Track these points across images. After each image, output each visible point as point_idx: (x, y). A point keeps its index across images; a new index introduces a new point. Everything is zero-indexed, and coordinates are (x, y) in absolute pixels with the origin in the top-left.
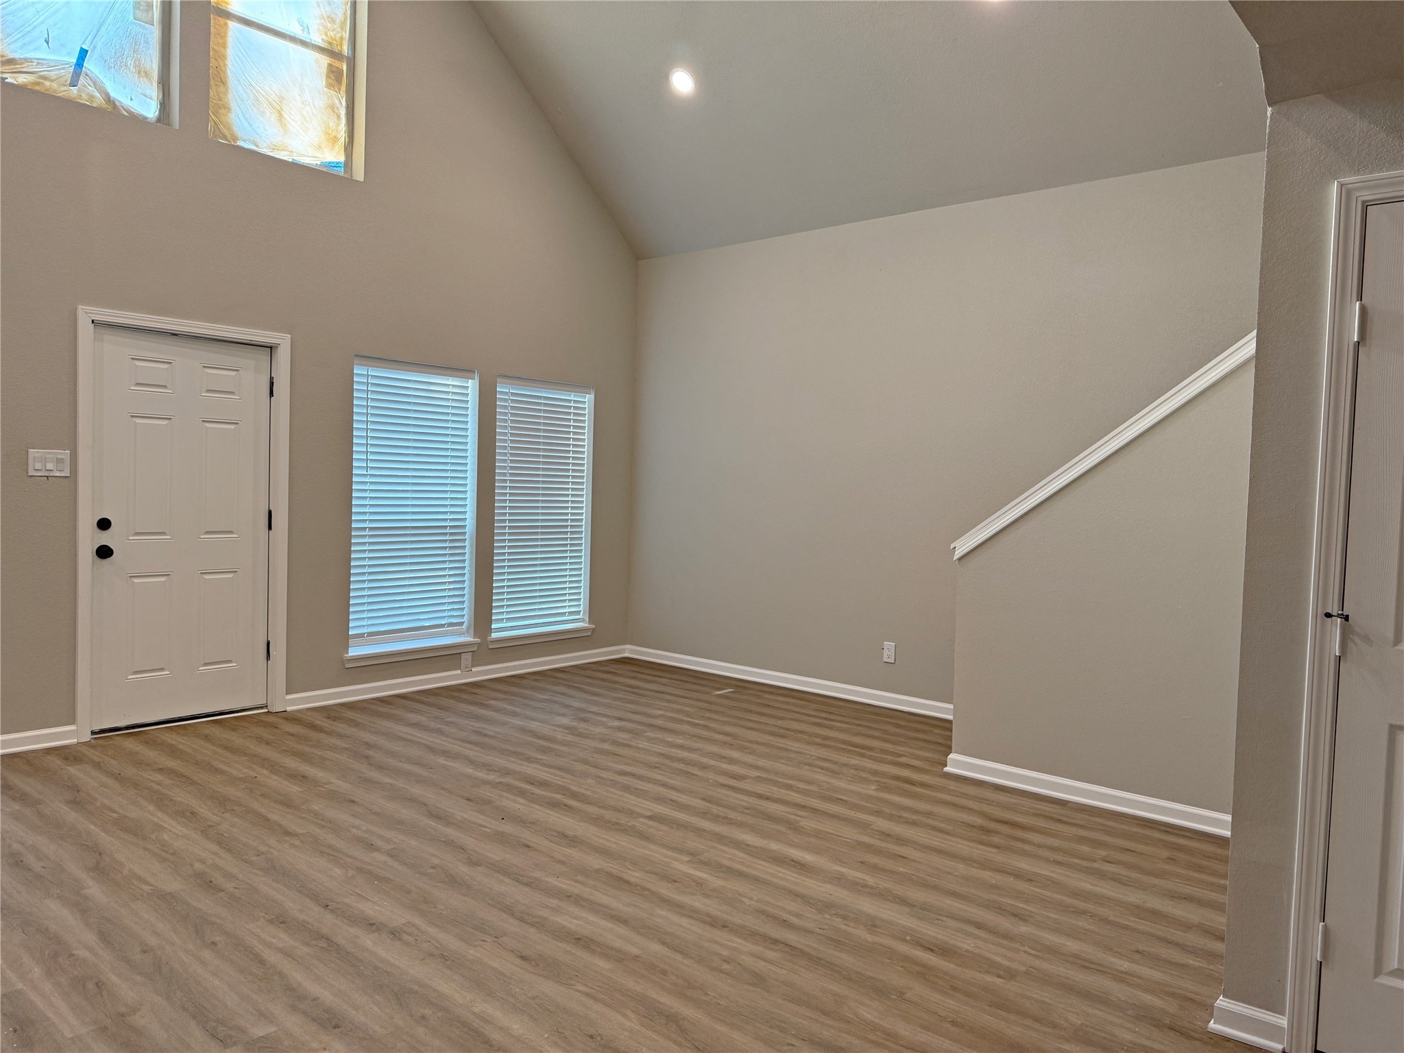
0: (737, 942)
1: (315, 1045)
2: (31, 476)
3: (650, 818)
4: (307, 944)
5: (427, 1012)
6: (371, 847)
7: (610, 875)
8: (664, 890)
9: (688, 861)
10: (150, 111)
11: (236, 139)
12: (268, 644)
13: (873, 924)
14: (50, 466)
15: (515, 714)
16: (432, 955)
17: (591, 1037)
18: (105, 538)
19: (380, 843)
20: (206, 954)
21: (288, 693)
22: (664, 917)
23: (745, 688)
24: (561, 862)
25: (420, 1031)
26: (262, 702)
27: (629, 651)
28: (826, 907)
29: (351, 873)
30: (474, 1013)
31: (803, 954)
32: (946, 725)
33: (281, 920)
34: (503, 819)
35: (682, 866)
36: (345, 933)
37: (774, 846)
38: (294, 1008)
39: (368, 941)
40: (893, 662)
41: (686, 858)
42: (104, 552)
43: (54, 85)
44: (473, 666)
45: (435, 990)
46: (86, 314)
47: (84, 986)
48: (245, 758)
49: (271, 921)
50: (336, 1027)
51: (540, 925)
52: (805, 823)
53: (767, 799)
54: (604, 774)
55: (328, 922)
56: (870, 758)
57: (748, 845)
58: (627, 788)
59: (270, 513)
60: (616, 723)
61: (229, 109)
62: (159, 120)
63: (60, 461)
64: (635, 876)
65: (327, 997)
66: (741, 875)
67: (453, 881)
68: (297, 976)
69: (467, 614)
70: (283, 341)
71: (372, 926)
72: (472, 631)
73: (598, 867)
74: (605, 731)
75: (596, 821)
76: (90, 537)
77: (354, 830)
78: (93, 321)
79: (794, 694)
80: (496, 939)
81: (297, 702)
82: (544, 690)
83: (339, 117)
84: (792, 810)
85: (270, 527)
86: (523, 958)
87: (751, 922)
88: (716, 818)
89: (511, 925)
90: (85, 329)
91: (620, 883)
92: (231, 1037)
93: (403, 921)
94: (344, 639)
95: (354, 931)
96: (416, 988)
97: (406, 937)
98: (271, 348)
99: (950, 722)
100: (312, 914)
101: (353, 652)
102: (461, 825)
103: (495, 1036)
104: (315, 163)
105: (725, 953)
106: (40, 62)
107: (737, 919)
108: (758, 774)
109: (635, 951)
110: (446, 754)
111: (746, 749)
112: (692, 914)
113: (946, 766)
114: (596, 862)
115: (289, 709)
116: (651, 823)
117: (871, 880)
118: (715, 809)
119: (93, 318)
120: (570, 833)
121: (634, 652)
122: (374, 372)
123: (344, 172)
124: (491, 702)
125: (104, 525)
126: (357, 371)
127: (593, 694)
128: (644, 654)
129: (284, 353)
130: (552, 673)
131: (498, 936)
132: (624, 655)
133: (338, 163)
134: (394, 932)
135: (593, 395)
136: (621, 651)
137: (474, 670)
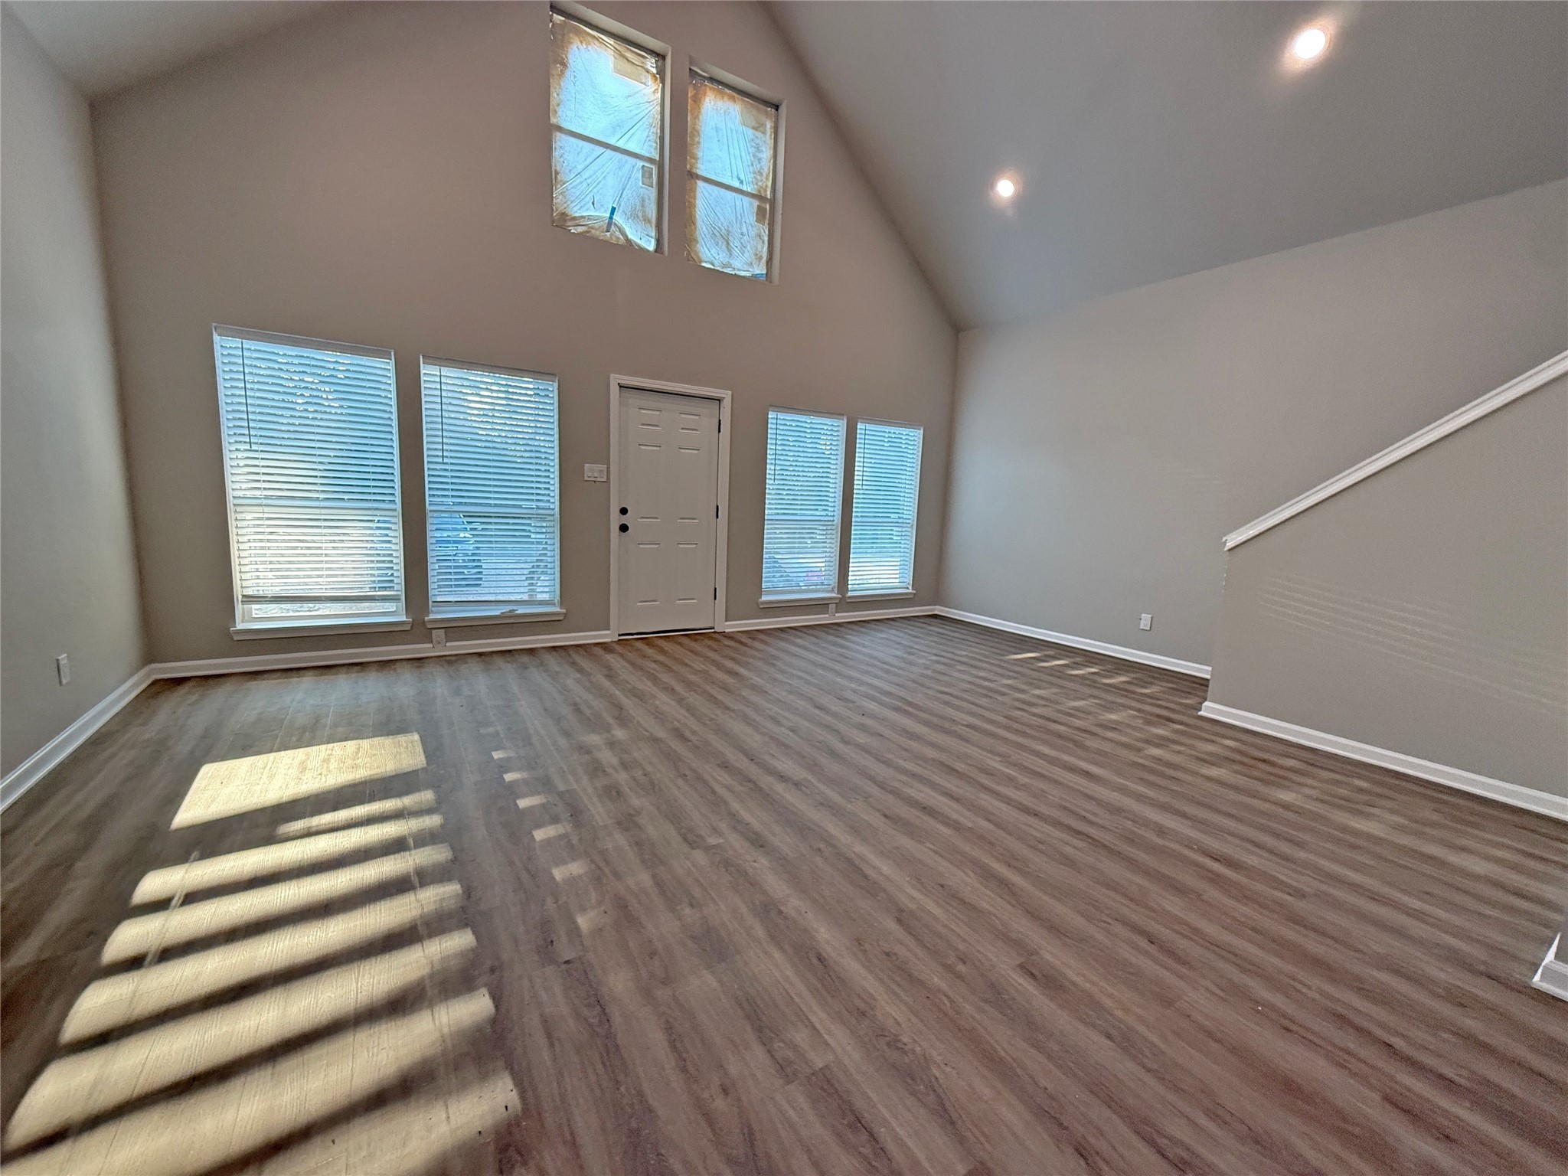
0: (1048, 828)
1: (748, 857)
2: (586, 480)
3: (967, 726)
4: (741, 784)
5: (822, 846)
6: (778, 723)
7: (942, 764)
8: (985, 780)
10: (651, 246)
11: (701, 262)
12: (715, 589)
13: (1161, 831)
14: (596, 475)
15: (864, 646)
16: (822, 804)
17: (942, 886)
18: (625, 520)
19: (785, 722)
20: (680, 782)
21: (726, 621)
22: (985, 800)
24: (906, 750)
25: (818, 860)
26: (712, 625)
27: (938, 610)
28: (1117, 810)
29: (767, 739)
30: (854, 853)
31: (1105, 846)
32: (1203, 683)
33: (725, 766)
34: (863, 714)
35: (995, 763)
36: (766, 781)
37: (1066, 758)
38: (735, 829)
39: (779, 788)
40: (1148, 629)
41: (1002, 759)
42: (624, 528)
43: (598, 232)
44: (836, 612)
45: (826, 831)
46: (615, 379)
47: (610, 792)
48: (704, 659)
49: (719, 765)
50: (762, 846)
51: (895, 793)
52: (1088, 743)
53: (1055, 722)
54: (930, 692)
55: (753, 771)
56: (1133, 699)
57: (1045, 755)
58: (946, 703)
59: (717, 507)
60: (934, 658)
61: (697, 242)
62: (656, 251)
63: (601, 471)
64: (960, 766)
65: (756, 824)
66: (1042, 776)
67: (833, 753)
68: (736, 806)
69: (833, 580)
70: (726, 395)
71: (782, 778)
72: (836, 590)
73: (932, 756)
74: (928, 663)
75: (927, 723)
76: (616, 520)
77: (768, 711)
78: (618, 383)
80: (865, 799)
81: (732, 627)
82: (881, 631)
83: (763, 242)
84: (1078, 732)
85: (717, 517)
86: (885, 816)
87: (1056, 813)
88: (1017, 732)
89: (874, 790)
90: (614, 389)
91: (952, 771)
92: (696, 842)
93: (802, 777)
94: (760, 592)
95: (770, 779)
96: (812, 826)
97: (803, 788)
98: (719, 400)
99: (1208, 680)
100: (743, 763)
101: (764, 598)
102: (835, 715)
103: (870, 872)
104: (748, 274)
105: (1038, 835)
106: (589, 218)
107: (1043, 809)
108: (1046, 703)
109: (970, 825)
110: (822, 666)
111: (1035, 684)
112: (1008, 801)
113: (1200, 711)
114: (931, 753)
115: (727, 631)
116: (967, 729)
117: (1150, 793)
118: (1016, 726)
120: (911, 730)
121: (942, 611)
122: (781, 416)
123: (766, 280)
124: (848, 637)
125: (624, 511)
126: (771, 415)
127: (916, 637)
128: (948, 612)
129: (727, 403)
130: (886, 621)
131: (867, 797)
132: (936, 613)
133: (762, 274)
134: (797, 784)
135: (922, 431)
136: (934, 610)
137: (837, 615)
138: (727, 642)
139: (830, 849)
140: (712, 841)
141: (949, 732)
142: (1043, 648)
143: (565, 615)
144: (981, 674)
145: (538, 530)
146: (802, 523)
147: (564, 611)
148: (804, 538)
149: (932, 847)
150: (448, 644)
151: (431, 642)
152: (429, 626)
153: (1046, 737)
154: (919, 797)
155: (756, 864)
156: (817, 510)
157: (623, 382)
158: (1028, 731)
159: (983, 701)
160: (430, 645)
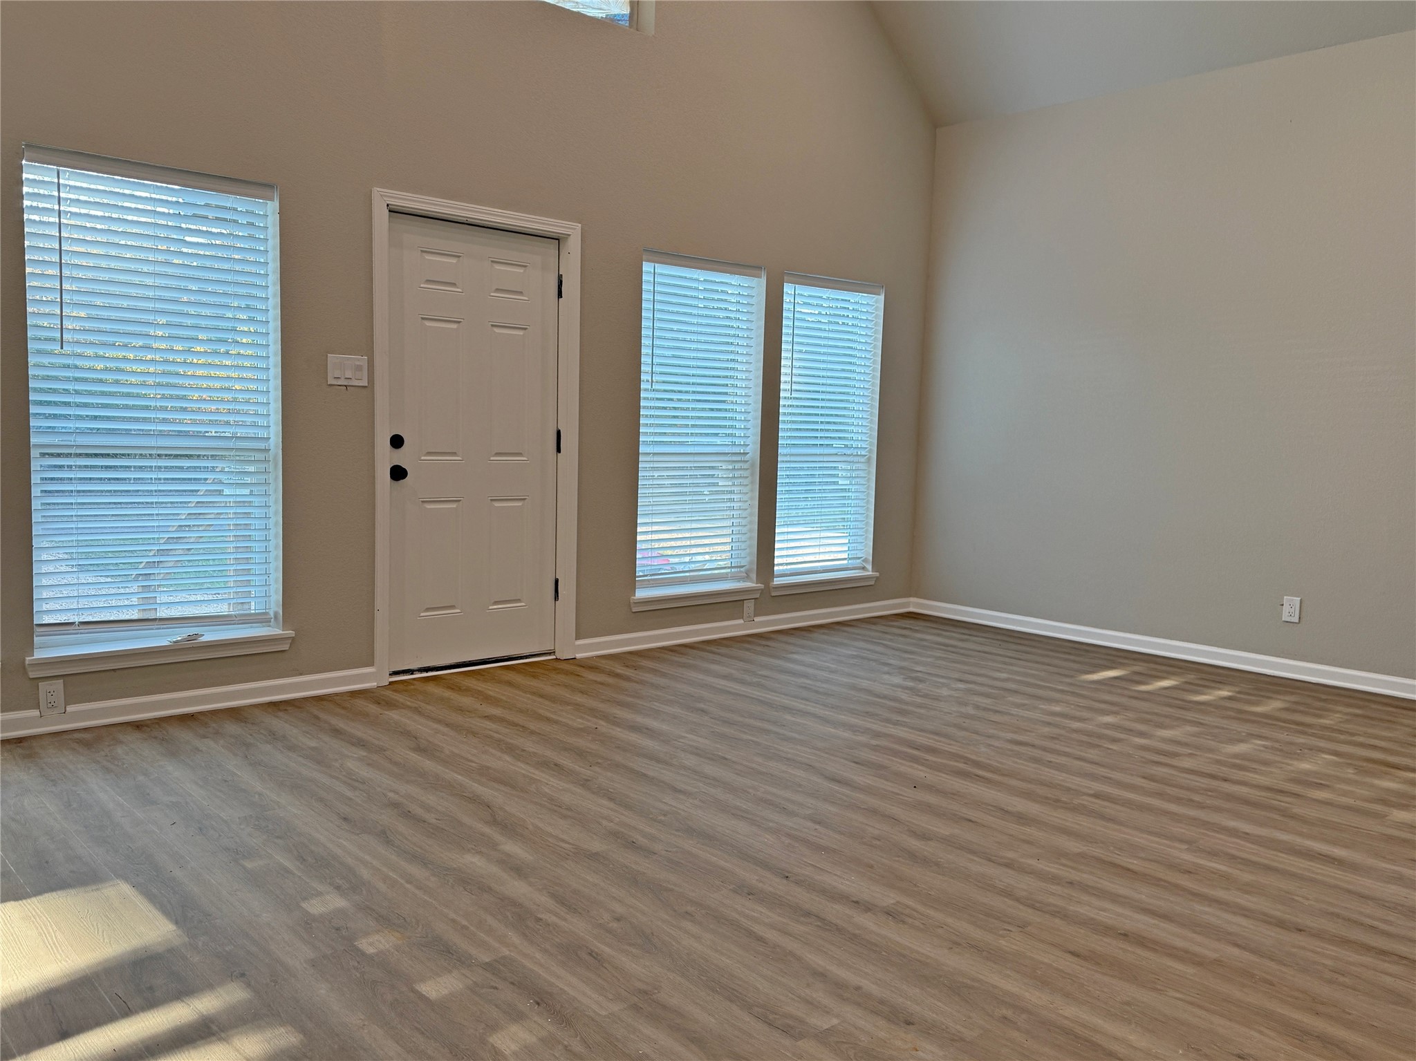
0: (1333, 950)
1: (899, 1043)
2: (329, 385)
3: (1093, 797)
4: (798, 922)
5: (1007, 1013)
6: (792, 814)
9: (1185, 849)
12: (557, 581)
14: (349, 374)
16: (956, 944)
18: (401, 458)
19: (795, 808)
20: (690, 927)
21: (577, 638)
22: (1207, 914)
23: (1087, 651)
24: (1025, 842)
25: (1017, 1036)
26: (549, 647)
27: (913, 605)
34: (915, 787)
36: (835, 911)
40: (1297, 621)
41: (1185, 847)
42: (398, 473)
44: (756, 615)
46: (383, 198)
48: (569, 707)
50: (908, 1023)
51: (1062, 915)
52: (1297, 811)
53: (1225, 780)
54: (997, 744)
55: (805, 898)
56: (1313, 735)
58: (1036, 760)
59: (559, 433)
63: (359, 368)
64: (1132, 864)
67: (913, 857)
68: (814, 959)
69: (748, 556)
70: (573, 230)
71: (859, 905)
72: (754, 576)
73: (1076, 850)
74: (955, 694)
75: (1028, 796)
76: (386, 458)
77: (752, 792)
78: (388, 205)
79: (1158, 660)
80: (1020, 929)
81: (588, 648)
84: (1269, 794)
85: (559, 450)
86: (1073, 954)
88: (1178, 801)
89: (1025, 913)
90: (381, 216)
92: (791, 1027)
93: (891, 901)
94: (631, 580)
95: (839, 909)
98: (558, 239)
101: (641, 594)
102: (870, 791)
104: (600, 15)
108: (1190, 751)
109: (1214, 955)
111: (1151, 721)
112: (1245, 912)
114: (1074, 846)
115: (578, 656)
118: (1169, 790)
119: (388, 202)
120: (1010, 809)
121: (922, 606)
122: (660, 269)
123: (631, 26)
124: (795, 656)
125: (397, 442)
126: (647, 267)
127: (906, 652)
128: (931, 607)
129: (574, 246)
130: (837, 627)
131: (1023, 926)
132: (912, 609)
133: (623, 15)
134: (889, 913)
135: (882, 297)
136: (907, 605)
137: (757, 619)
138: (591, 676)
139: (1024, 1016)
140: (824, 1023)
141: (1075, 809)
142: (1126, 661)
143: (293, 640)
144: (1057, 709)
145: (235, 479)
146: (697, 458)
147: (291, 633)
148: (697, 485)
149: (1178, 995)
150: (70, 709)
151: (38, 706)
152: (32, 675)
153: (1228, 805)
154: (1103, 917)
155: (920, 1053)
156: (717, 435)
157: (392, 202)
158: (1197, 798)
159: (1092, 754)
160: (36, 713)
